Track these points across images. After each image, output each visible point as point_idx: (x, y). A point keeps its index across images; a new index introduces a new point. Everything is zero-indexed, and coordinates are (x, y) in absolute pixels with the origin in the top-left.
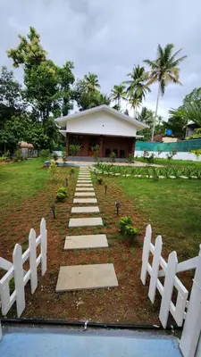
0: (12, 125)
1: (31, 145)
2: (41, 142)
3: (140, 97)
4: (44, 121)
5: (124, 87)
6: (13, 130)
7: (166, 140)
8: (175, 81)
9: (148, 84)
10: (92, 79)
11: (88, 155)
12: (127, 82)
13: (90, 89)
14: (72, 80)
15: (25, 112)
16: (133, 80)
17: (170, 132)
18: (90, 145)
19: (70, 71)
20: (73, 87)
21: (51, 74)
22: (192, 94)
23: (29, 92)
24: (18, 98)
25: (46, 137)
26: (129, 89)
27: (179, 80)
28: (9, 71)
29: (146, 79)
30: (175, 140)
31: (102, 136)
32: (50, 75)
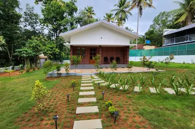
0: (32, 43)
1: (46, 57)
2: (54, 54)
3: (124, 20)
4: (56, 39)
5: (112, 15)
6: (33, 47)
7: (147, 48)
8: (150, 6)
9: (130, 10)
10: (90, 10)
11: (90, 63)
12: (115, 10)
13: (89, 17)
14: (75, 10)
15: (43, 34)
16: (118, 8)
17: (149, 42)
18: (91, 54)
19: (74, 4)
20: (76, 15)
21: (61, 6)
22: (159, 16)
23: (45, 19)
24: (37, 24)
25: (57, 50)
26: (116, 14)
27: (152, 5)
28: (31, 6)
29: (128, 6)
30: (153, 47)
31: (100, 46)
32: (59, 7)
